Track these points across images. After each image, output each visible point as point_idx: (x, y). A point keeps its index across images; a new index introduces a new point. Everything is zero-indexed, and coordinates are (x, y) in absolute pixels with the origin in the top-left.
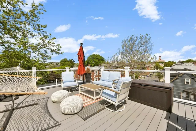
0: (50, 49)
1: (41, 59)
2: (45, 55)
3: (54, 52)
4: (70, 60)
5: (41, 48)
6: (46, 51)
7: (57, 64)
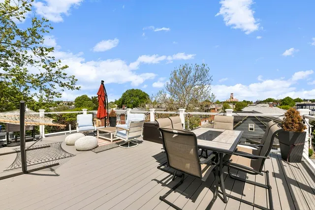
0: (59, 82)
1: (45, 97)
2: (51, 91)
3: (65, 87)
4: (92, 97)
5: (45, 80)
6: (52, 86)
7: (68, 104)
